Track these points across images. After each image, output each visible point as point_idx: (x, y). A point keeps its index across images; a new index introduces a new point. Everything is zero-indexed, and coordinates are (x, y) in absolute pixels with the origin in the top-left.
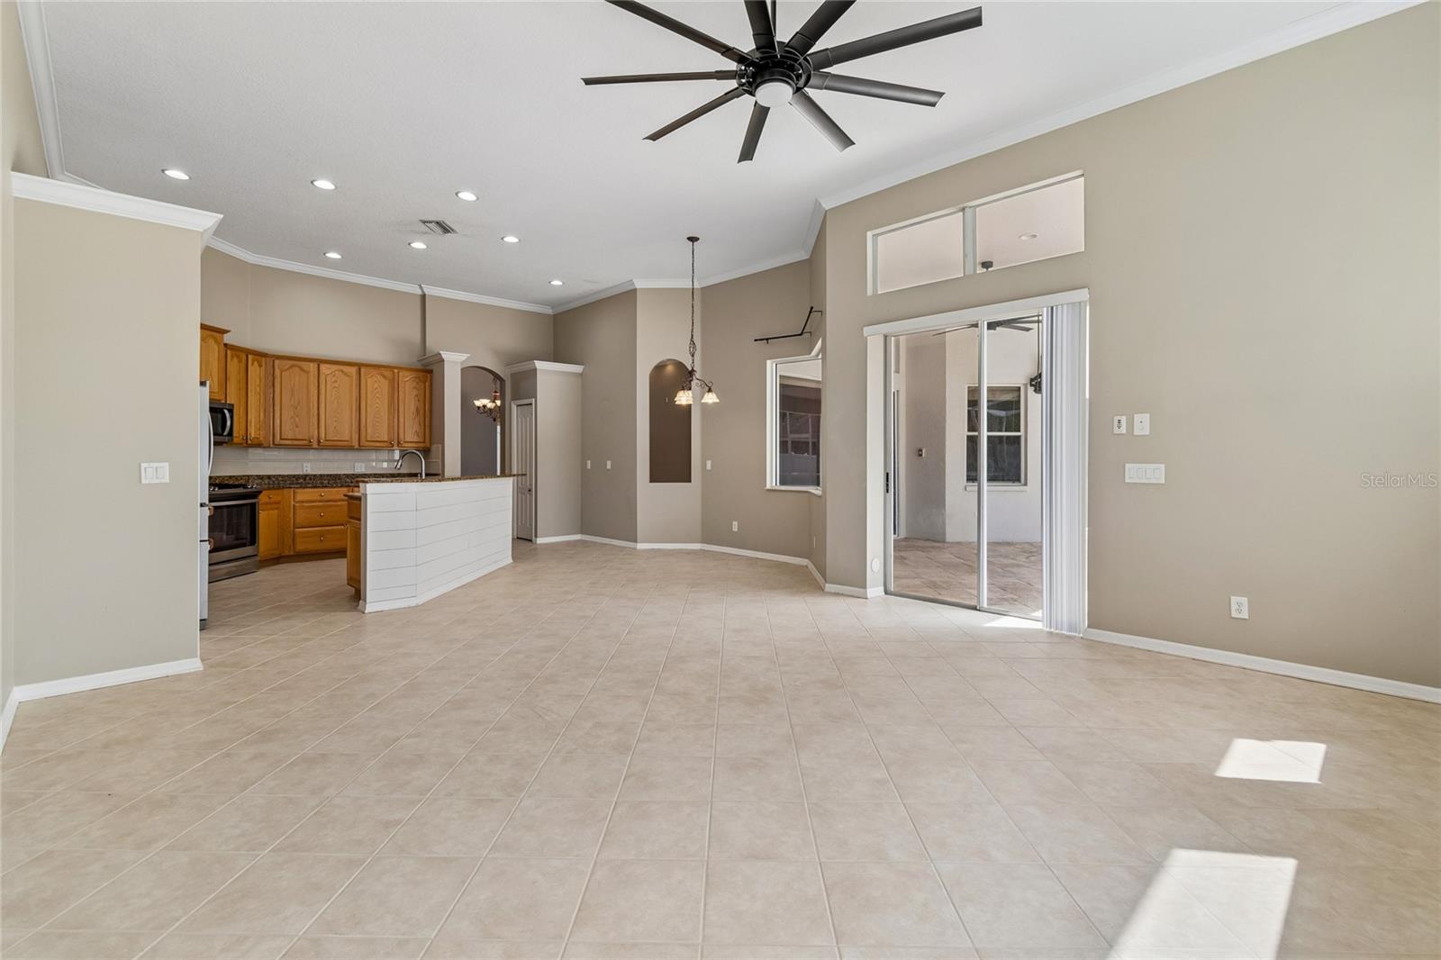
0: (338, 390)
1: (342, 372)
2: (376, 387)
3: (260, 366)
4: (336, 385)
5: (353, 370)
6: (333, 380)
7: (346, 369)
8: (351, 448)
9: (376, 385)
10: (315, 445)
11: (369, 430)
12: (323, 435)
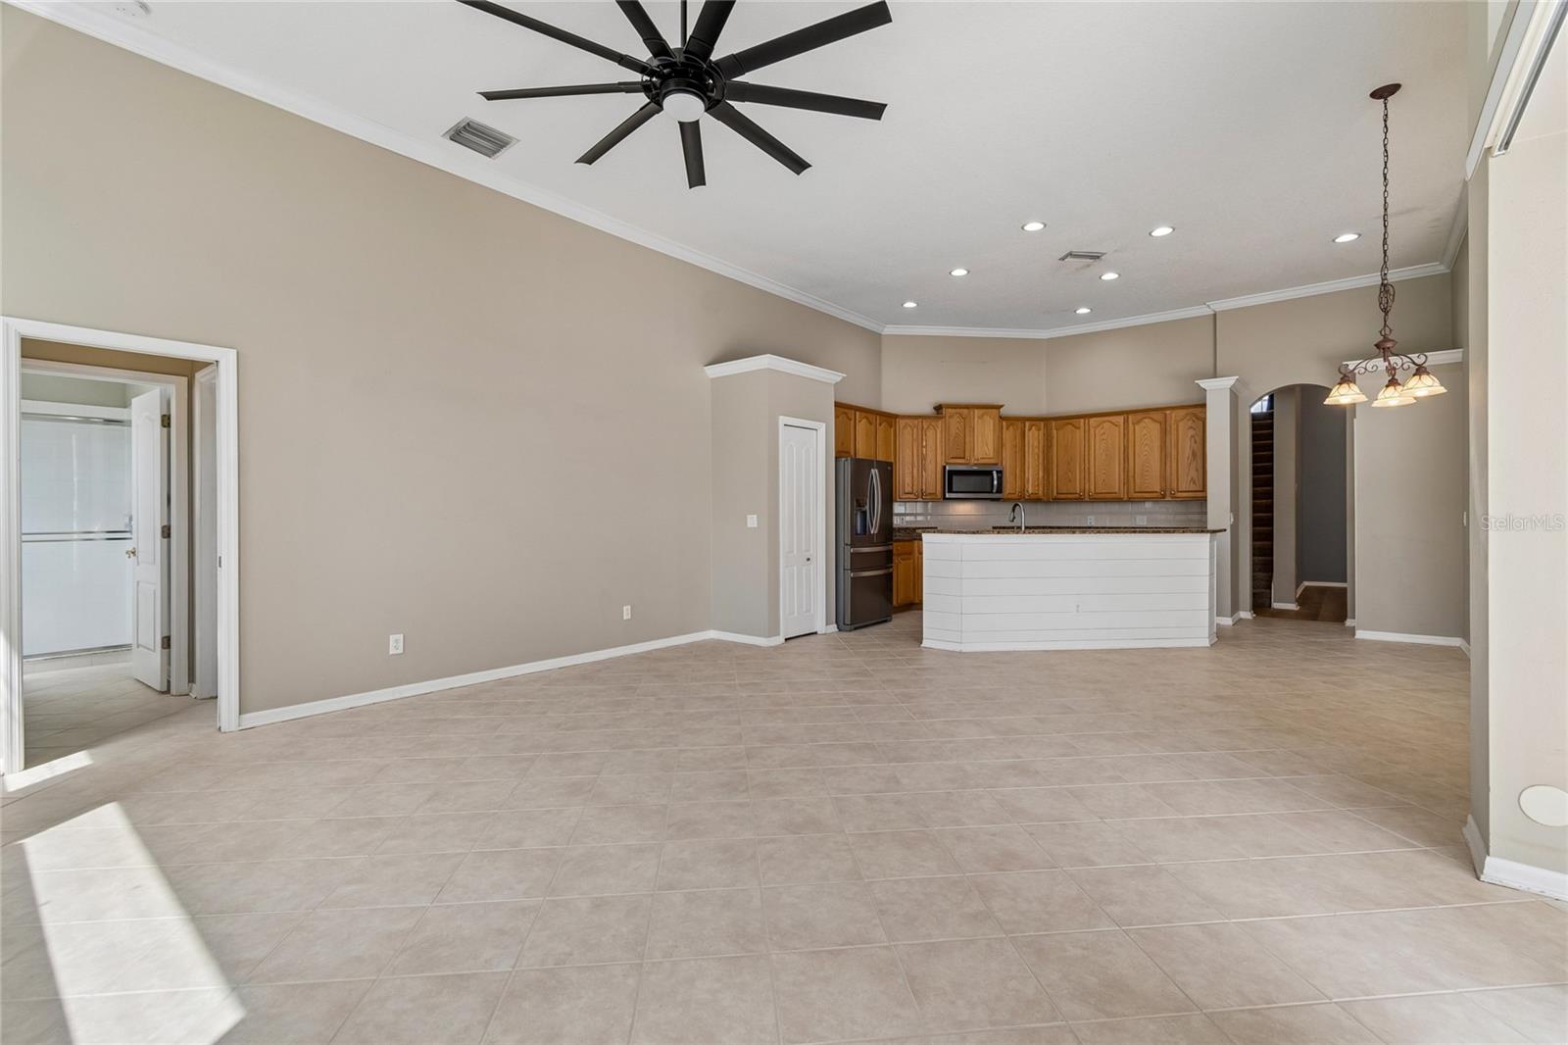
0: (1105, 441)
1: (1111, 422)
2: (1147, 433)
3: (1039, 430)
4: (1104, 437)
5: (1120, 419)
6: (1102, 431)
7: (1113, 419)
8: (1119, 500)
9: (1145, 431)
10: (1087, 499)
11: (1137, 481)
12: (1092, 488)
